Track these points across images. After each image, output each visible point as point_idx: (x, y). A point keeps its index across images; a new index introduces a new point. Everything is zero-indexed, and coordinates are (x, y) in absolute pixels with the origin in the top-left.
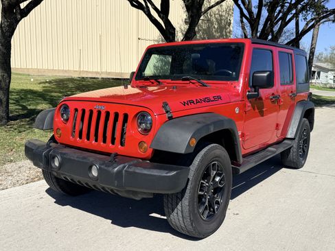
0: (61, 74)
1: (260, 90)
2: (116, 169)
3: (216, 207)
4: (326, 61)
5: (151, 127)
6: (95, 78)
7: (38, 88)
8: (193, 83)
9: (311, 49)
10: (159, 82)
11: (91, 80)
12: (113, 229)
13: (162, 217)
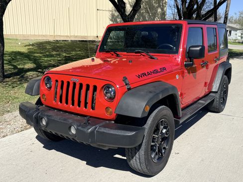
0: (40, 38)
1: (194, 60)
2: (90, 130)
3: (163, 151)
4: (236, 22)
5: (115, 96)
6: (66, 41)
7: (24, 50)
8: (143, 55)
9: (225, 15)
10: (118, 54)
11: (63, 42)
12: (88, 169)
13: (123, 158)
